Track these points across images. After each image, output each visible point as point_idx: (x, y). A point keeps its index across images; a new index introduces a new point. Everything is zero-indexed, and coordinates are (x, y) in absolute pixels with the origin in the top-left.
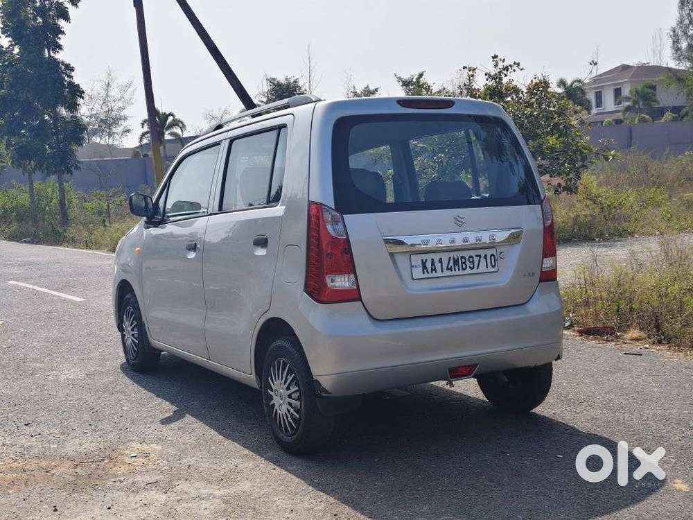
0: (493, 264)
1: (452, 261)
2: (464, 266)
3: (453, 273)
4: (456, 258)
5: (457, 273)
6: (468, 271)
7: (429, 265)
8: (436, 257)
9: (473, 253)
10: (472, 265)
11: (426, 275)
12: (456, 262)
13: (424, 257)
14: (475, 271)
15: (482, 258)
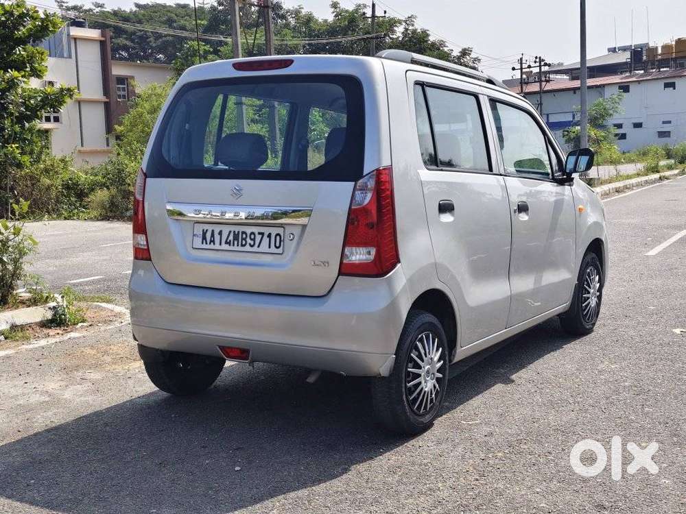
0: (278, 245)
1: (232, 234)
2: (244, 242)
3: (231, 248)
4: (236, 232)
5: (236, 248)
6: (248, 248)
7: (208, 235)
8: (217, 229)
9: (256, 230)
10: (252, 243)
11: (204, 246)
12: (236, 237)
13: (206, 227)
14: (255, 249)
15: (265, 237)
